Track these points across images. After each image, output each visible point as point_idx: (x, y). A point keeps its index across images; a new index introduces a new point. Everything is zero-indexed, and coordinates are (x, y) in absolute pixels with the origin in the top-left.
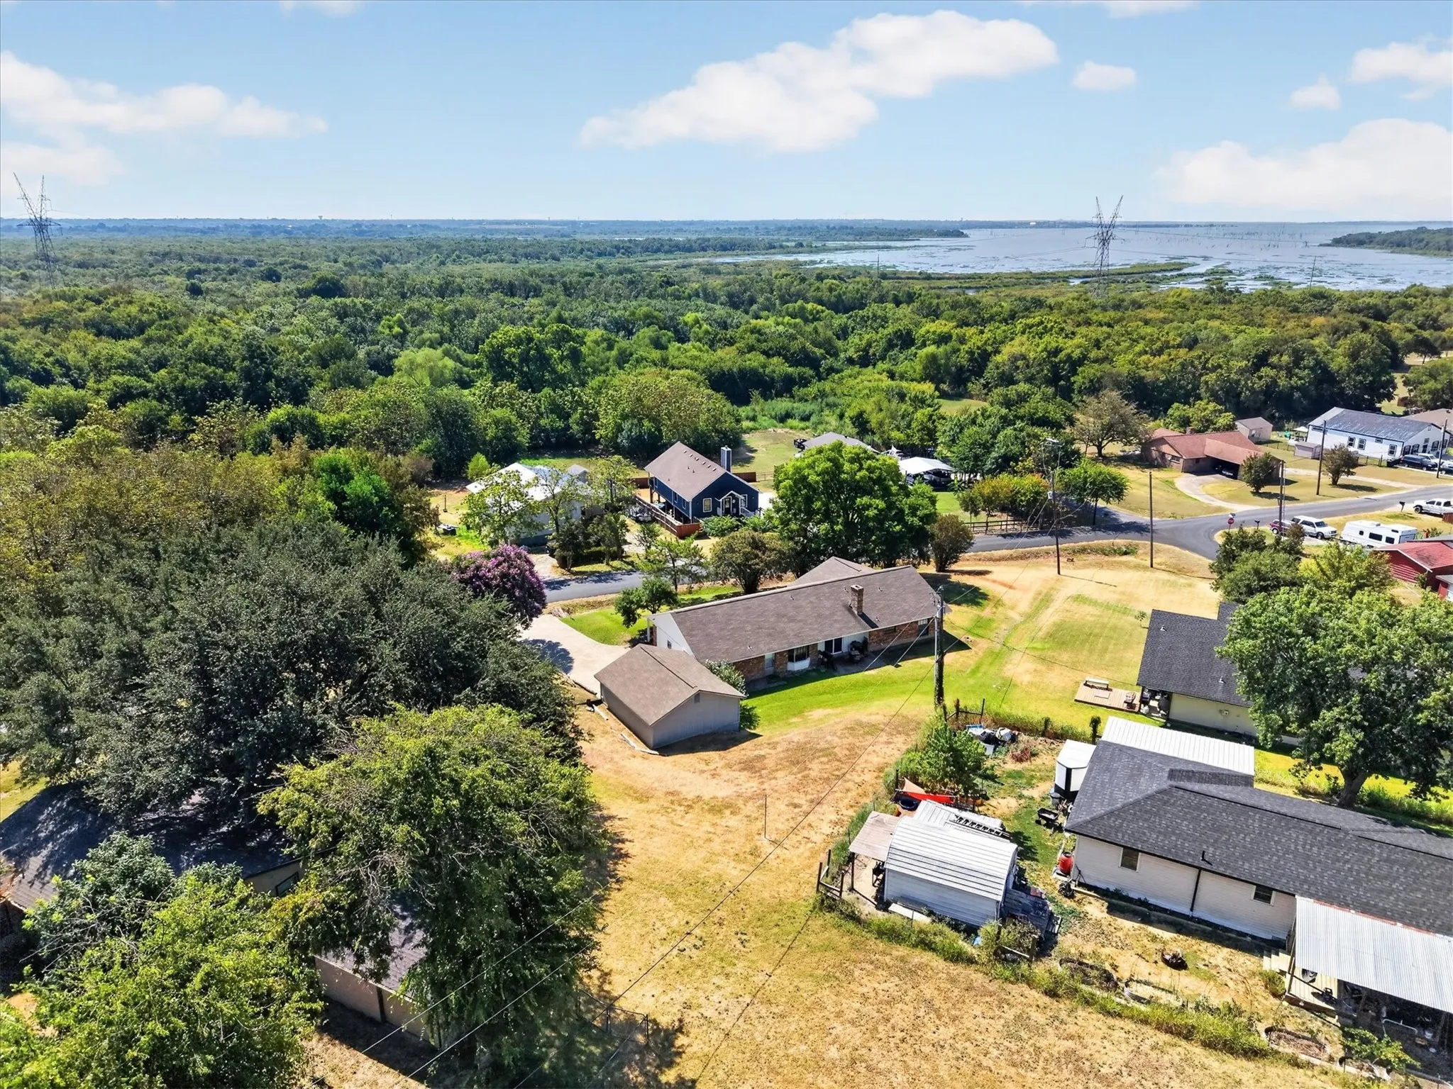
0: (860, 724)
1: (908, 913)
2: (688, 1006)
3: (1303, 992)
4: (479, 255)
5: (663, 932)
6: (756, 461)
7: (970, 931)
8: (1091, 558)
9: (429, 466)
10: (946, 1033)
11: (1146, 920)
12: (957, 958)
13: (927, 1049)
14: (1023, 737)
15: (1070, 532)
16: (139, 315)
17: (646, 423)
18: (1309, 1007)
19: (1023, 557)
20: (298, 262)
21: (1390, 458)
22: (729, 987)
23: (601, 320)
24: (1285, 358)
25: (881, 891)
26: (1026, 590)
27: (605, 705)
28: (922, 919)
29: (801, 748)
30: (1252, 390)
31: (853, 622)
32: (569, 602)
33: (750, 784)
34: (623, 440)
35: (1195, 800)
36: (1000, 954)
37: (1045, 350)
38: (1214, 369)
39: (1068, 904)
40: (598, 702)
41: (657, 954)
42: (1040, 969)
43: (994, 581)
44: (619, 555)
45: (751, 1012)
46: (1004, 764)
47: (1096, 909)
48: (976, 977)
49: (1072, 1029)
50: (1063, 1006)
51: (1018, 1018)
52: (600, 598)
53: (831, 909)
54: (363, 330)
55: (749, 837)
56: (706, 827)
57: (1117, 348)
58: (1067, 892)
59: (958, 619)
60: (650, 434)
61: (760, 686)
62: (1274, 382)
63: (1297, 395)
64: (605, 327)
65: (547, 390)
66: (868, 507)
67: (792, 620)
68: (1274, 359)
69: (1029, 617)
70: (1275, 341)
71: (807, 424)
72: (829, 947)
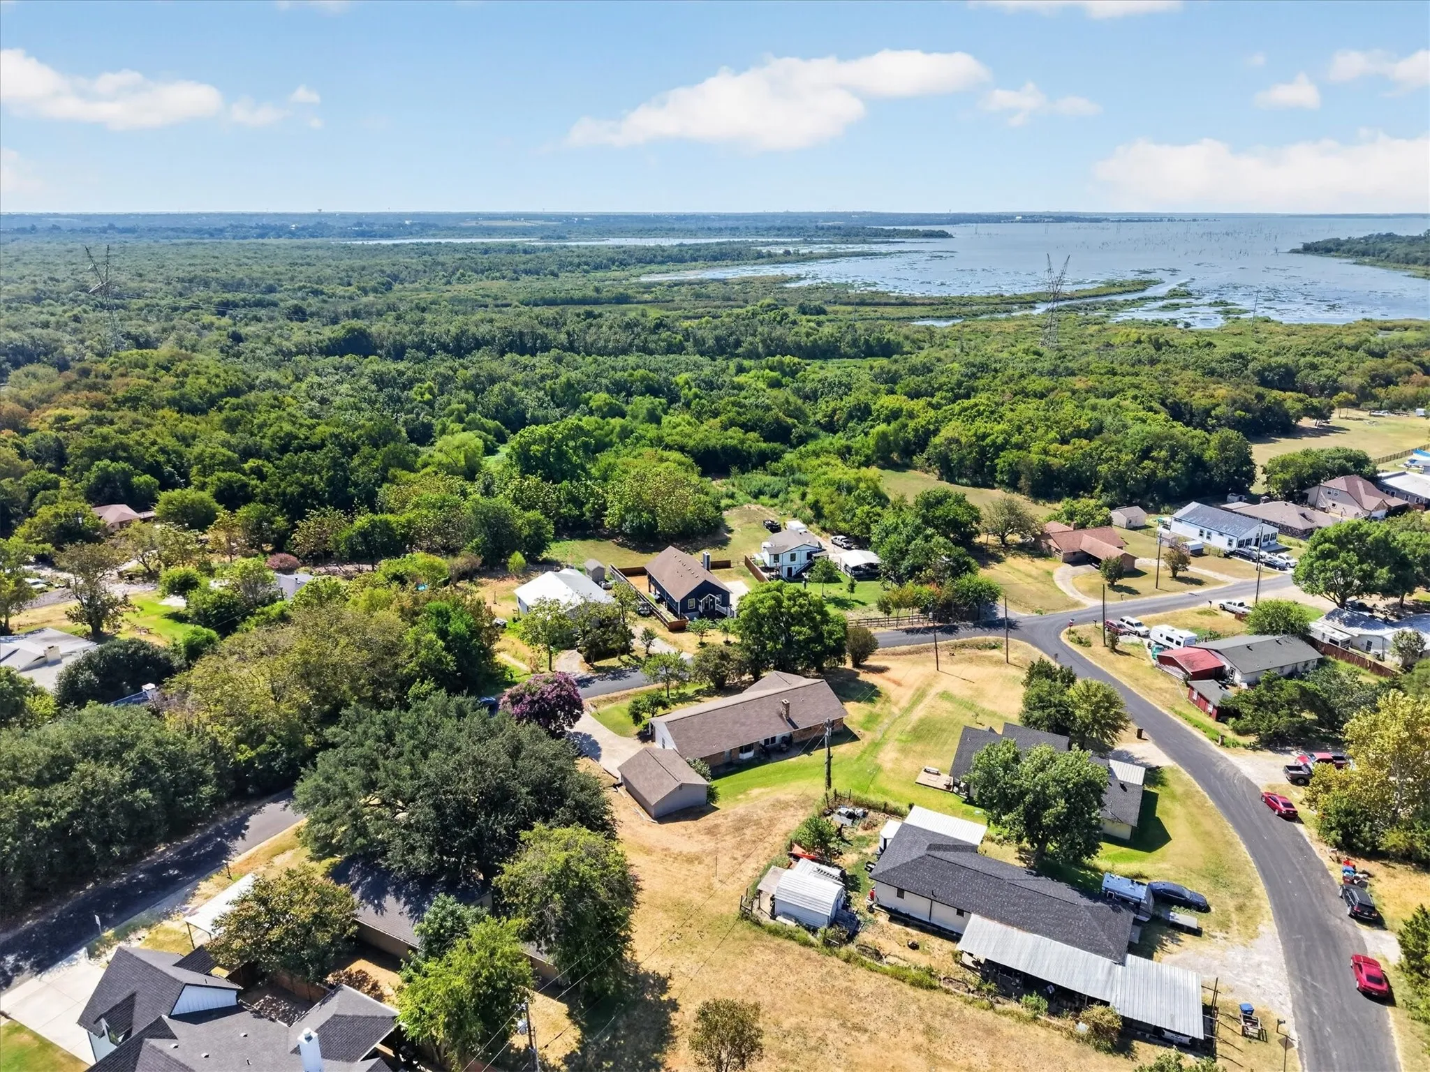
0: (779, 801)
1: (784, 921)
2: (673, 967)
3: (968, 960)
4: (482, 272)
5: (661, 931)
6: (732, 543)
7: (813, 930)
8: (967, 652)
9: (479, 560)
10: (792, 979)
11: (907, 925)
12: (807, 944)
13: (783, 986)
14: (871, 813)
15: (956, 628)
16: (208, 388)
17: (645, 515)
18: (969, 968)
19: (918, 652)
20: (316, 286)
21: (1228, 549)
22: (694, 957)
23: (604, 381)
24: (1163, 453)
25: (773, 910)
26: (911, 687)
27: (624, 787)
28: (791, 924)
29: (742, 819)
30: (1135, 479)
31: (783, 725)
32: (594, 698)
33: (710, 845)
34: (626, 527)
35: (937, 862)
36: (827, 943)
37: (975, 435)
38: (1107, 460)
39: (870, 916)
40: (620, 785)
41: (659, 942)
42: (843, 950)
43: (889, 679)
44: (626, 650)
45: (703, 970)
46: (854, 831)
47: (883, 918)
48: (812, 952)
49: (851, 977)
50: (849, 967)
51: (828, 973)
52: (615, 694)
53: (747, 918)
54: (399, 399)
55: (708, 878)
56: (684, 872)
57: (1034, 435)
58: (871, 910)
59: (854, 713)
60: (649, 524)
61: (721, 771)
62: (1154, 472)
63: (1172, 483)
64: (608, 391)
65: (565, 483)
66: (799, 633)
67: (743, 724)
68: (1154, 454)
69: (908, 710)
70: (1158, 437)
71: (776, 501)
72: (743, 939)
